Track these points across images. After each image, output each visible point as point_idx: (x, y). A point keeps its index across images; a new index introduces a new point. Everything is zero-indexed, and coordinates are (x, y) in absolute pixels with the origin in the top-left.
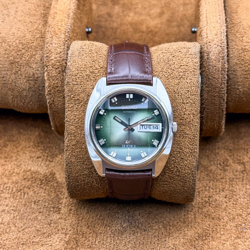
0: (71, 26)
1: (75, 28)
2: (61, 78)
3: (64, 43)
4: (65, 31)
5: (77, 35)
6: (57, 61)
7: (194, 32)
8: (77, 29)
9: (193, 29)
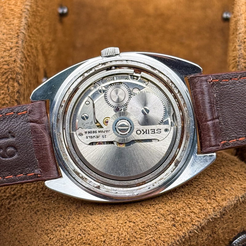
0: (31, 6)
1: (39, 9)
2: (10, 91)
3: (17, 33)
4: (21, 14)
5: (42, 20)
6: (4, 63)
7: (227, 20)
8: (42, 11)
9: (225, 15)
